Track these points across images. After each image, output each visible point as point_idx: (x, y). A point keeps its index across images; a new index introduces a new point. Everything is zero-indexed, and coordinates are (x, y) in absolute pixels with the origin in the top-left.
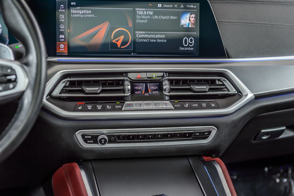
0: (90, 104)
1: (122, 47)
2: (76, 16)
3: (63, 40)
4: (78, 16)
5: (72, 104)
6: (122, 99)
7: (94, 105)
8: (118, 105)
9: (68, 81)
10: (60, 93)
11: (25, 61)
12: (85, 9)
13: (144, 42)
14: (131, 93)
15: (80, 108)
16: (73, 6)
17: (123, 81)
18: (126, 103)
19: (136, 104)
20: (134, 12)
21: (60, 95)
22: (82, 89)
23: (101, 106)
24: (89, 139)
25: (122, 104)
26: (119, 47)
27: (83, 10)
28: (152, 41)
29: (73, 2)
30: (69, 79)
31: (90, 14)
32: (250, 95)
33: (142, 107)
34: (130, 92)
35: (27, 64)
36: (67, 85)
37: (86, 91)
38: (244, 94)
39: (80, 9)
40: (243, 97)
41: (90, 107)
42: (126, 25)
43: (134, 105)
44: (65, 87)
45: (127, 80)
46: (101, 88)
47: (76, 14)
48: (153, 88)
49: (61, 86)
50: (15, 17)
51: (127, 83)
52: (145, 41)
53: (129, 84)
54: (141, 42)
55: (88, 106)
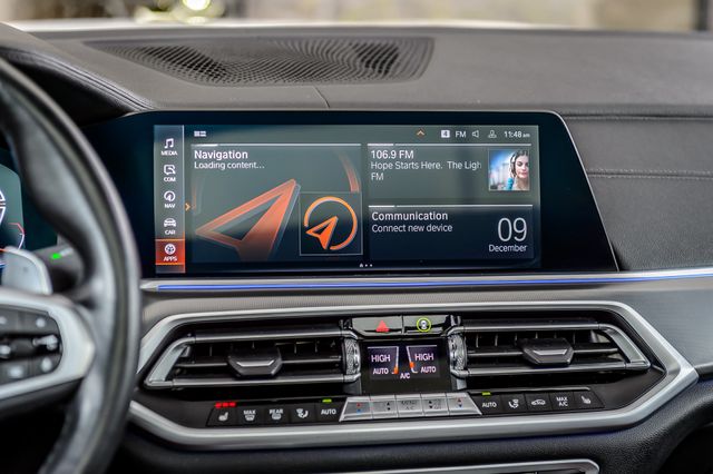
0: (249, 405)
1: (332, 248)
2: (207, 166)
3: (172, 232)
4: (213, 165)
5: (202, 408)
6: (339, 392)
7: (262, 408)
8: (327, 406)
9: (188, 344)
10: (169, 378)
11: (82, 294)
12: (232, 149)
13: (392, 233)
14: (362, 372)
15: (223, 418)
16: (200, 140)
17: (340, 340)
18: (350, 400)
19: (375, 404)
20: (365, 152)
21: (169, 383)
22: (229, 365)
23: (281, 411)
25: (338, 404)
26: (325, 247)
27: (227, 149)
28: (414, 229)
29: (200, 130)
30: (193, 339)
31: (245, 161)
32: (687, 372)
33: (393, 413)
34: (359, 369)
35: (89, 304)
36: (186, 354)
37: (241, 371)
38: (669, 368)
39: (217, 149)
40: (668, 377)
41: (250, 415)
42: (341, 188)
43: (371, 405)
44: (180, 360)
45: (350, 338)
46: (280, 362)
47: (208, 161)
48: (421, 357)
49: (171, 357)
50: (54, 177)
51: (349, 345)
52: (395, 229)
53: (357, 348)
54: (385, 233)
55: (245, 412)
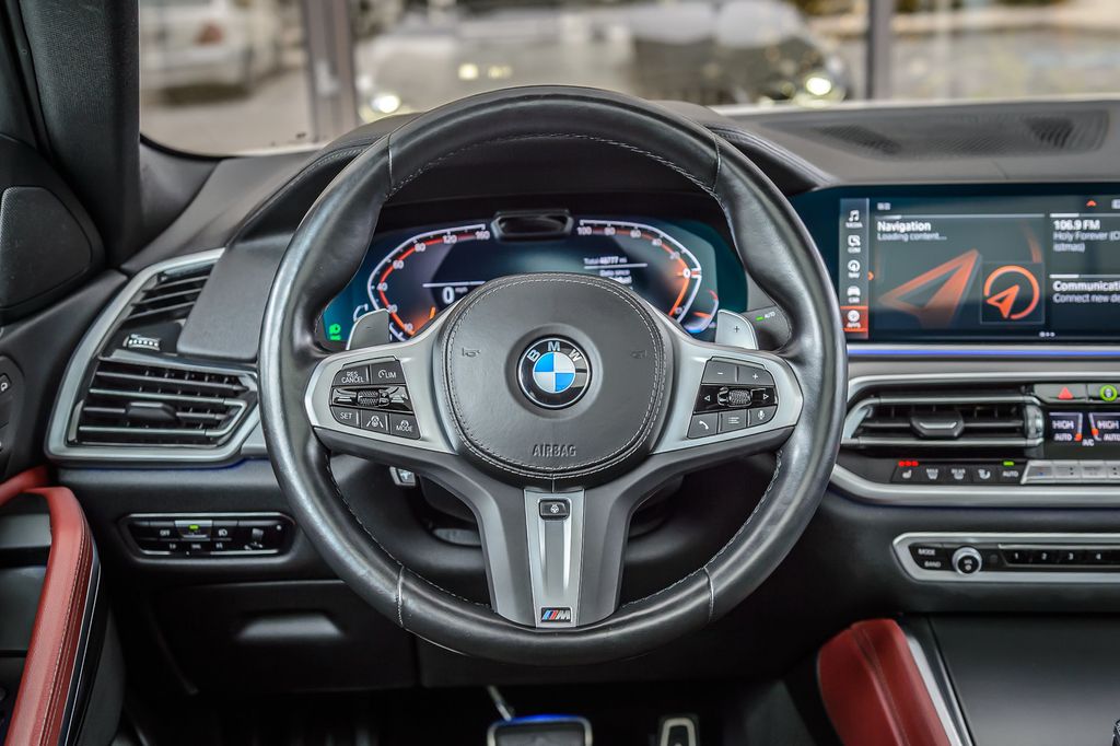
0: (933, 465)
1: (1014, 317)
2: (890, 237)
3: (856, 300)
4: (895, 237)
5: (886, 465)
6: (1020, 455)
7: (945, 468)
8: (1009, 469)
9: (871, 405)
10: (855, 436)
11: (793, 351)
12: (914, 220)
13: (1074, 303)
14: (1045, 436)
15: (907, 475)
16: (885, 212)
17: (1021, 406)
18: (1032, 463)
19: (1058, 468)
20: (1049, 223)
21: (855, 441)
22: (912, 425)
23: (964, 471)
24: (930, 558)
25: (1020, 467)
26: (1006, 315)
27: (910, 221)
28: (1098, 299)
29: (884, 202)
30: (876, 401)
31: (927, 232)
33: (1076, 477)
34: (1041, 434)
35: (799, 360)
36: (869, 415)
37: (923, 432)
39: (900, 221)
41: (932, 474)
42: (1023, 258)
43: (1053, 469)
44: (865, 420)
45: (1033, 404)
46: (962, 425)
47: (892, 232)
48: (1102, 425)
49: (857, 416)
51: (1031, 411)
52: (1078, 299)
53: (1039, 414)
54: (1067, 304)
55: (928, 471)
